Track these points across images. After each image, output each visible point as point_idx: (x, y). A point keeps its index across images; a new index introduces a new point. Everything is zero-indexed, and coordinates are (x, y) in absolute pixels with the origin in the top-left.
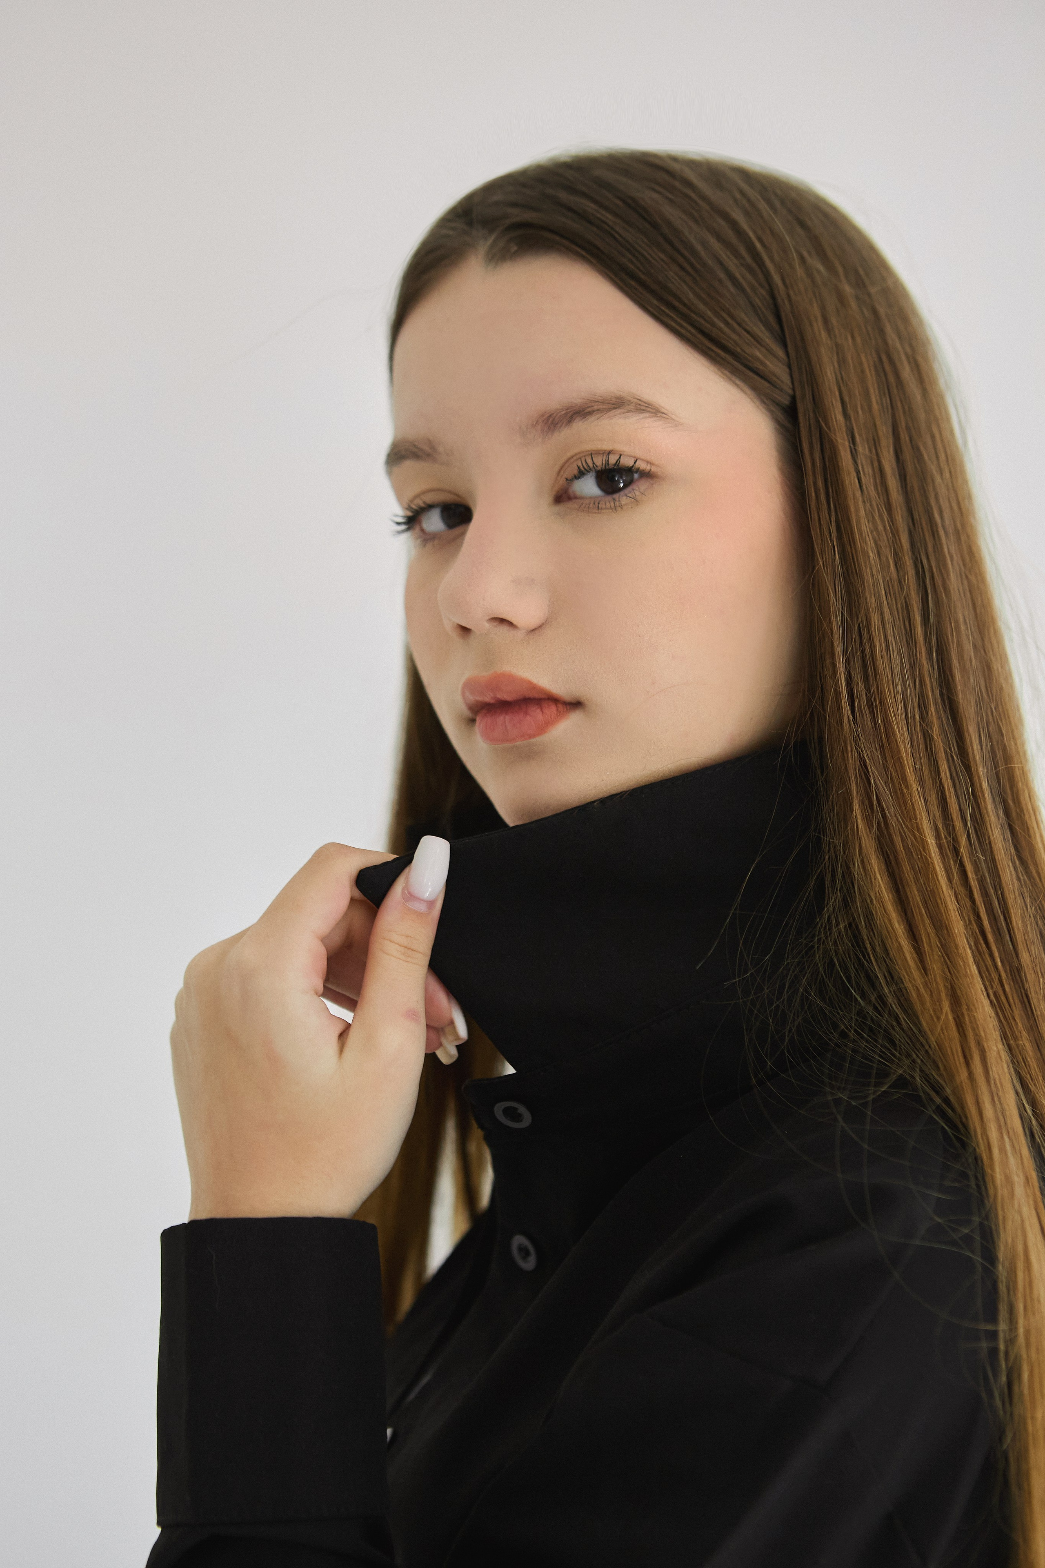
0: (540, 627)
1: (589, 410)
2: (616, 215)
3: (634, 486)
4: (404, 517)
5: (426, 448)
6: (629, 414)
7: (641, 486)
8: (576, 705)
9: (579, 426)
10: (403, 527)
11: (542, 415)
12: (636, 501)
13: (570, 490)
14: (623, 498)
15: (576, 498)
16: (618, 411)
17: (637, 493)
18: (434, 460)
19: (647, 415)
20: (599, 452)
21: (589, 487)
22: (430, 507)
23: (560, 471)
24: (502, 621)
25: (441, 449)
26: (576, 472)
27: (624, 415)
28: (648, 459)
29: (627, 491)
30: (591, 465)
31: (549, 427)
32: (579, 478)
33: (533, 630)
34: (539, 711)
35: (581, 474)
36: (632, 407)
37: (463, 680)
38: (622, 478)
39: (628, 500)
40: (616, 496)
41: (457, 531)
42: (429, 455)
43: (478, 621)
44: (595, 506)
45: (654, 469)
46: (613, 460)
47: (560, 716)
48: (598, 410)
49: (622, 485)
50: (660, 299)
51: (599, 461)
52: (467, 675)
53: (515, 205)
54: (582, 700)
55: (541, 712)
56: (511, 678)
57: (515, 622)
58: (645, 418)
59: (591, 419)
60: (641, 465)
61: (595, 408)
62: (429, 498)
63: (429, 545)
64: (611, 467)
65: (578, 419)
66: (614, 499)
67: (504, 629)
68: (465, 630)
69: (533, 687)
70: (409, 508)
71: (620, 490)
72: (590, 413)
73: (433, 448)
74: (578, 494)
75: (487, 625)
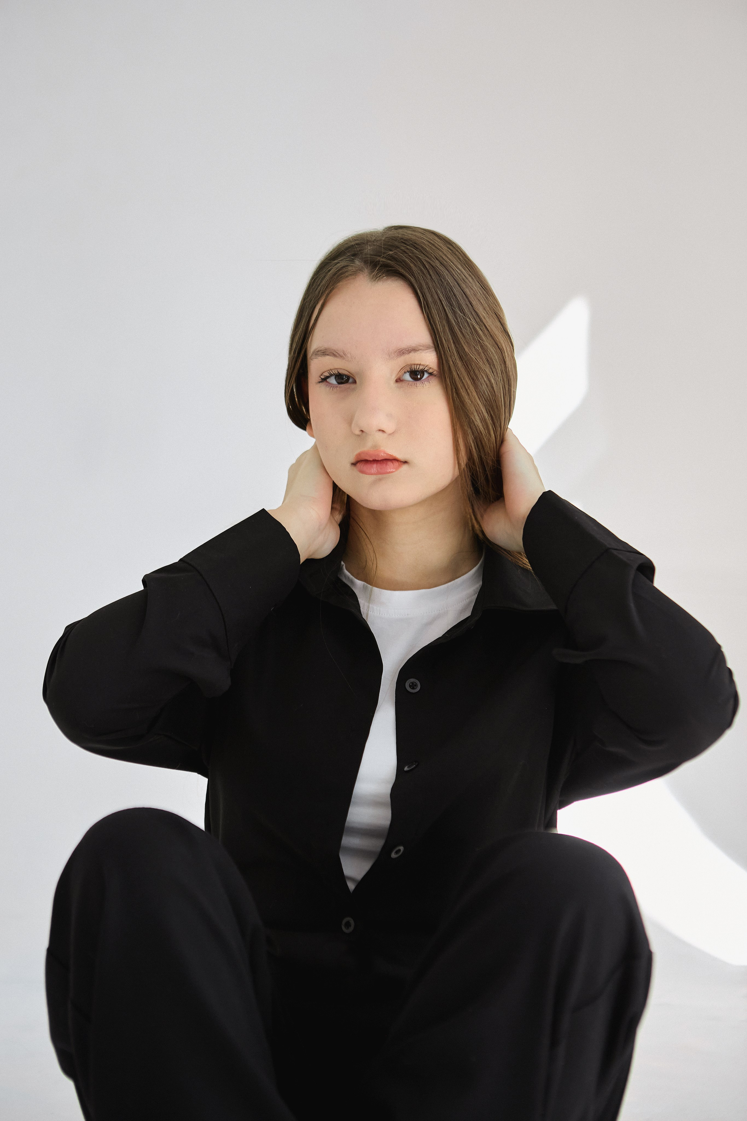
0: (393, 433)
9: (412, 354)
11: (398, 350)
13: (401, 378)
14: (418, 383)
15: (403, 381)
18: (344, 359)
22: (334, 374)
23: (400, 370)
24: (381, 430)
25: (349, 355)
26: (404, 371)
30: (410, 369)
31: (400, 354)
32: (406, 373)
33: (390, 434)
34: (392, 463)
38: (420, 374)
40: (416, 382)
44: (410, 385)
45: (435, 372)
48: (420, 349)
54: (408, 460)
55: (392, 465)
57: (385, 431)
60: (431, 370)
65: (412, 352)
66: (415, 384)
72: (417, 350)
73: (345, 354)
74: (404, 379)
75: (376, 432)
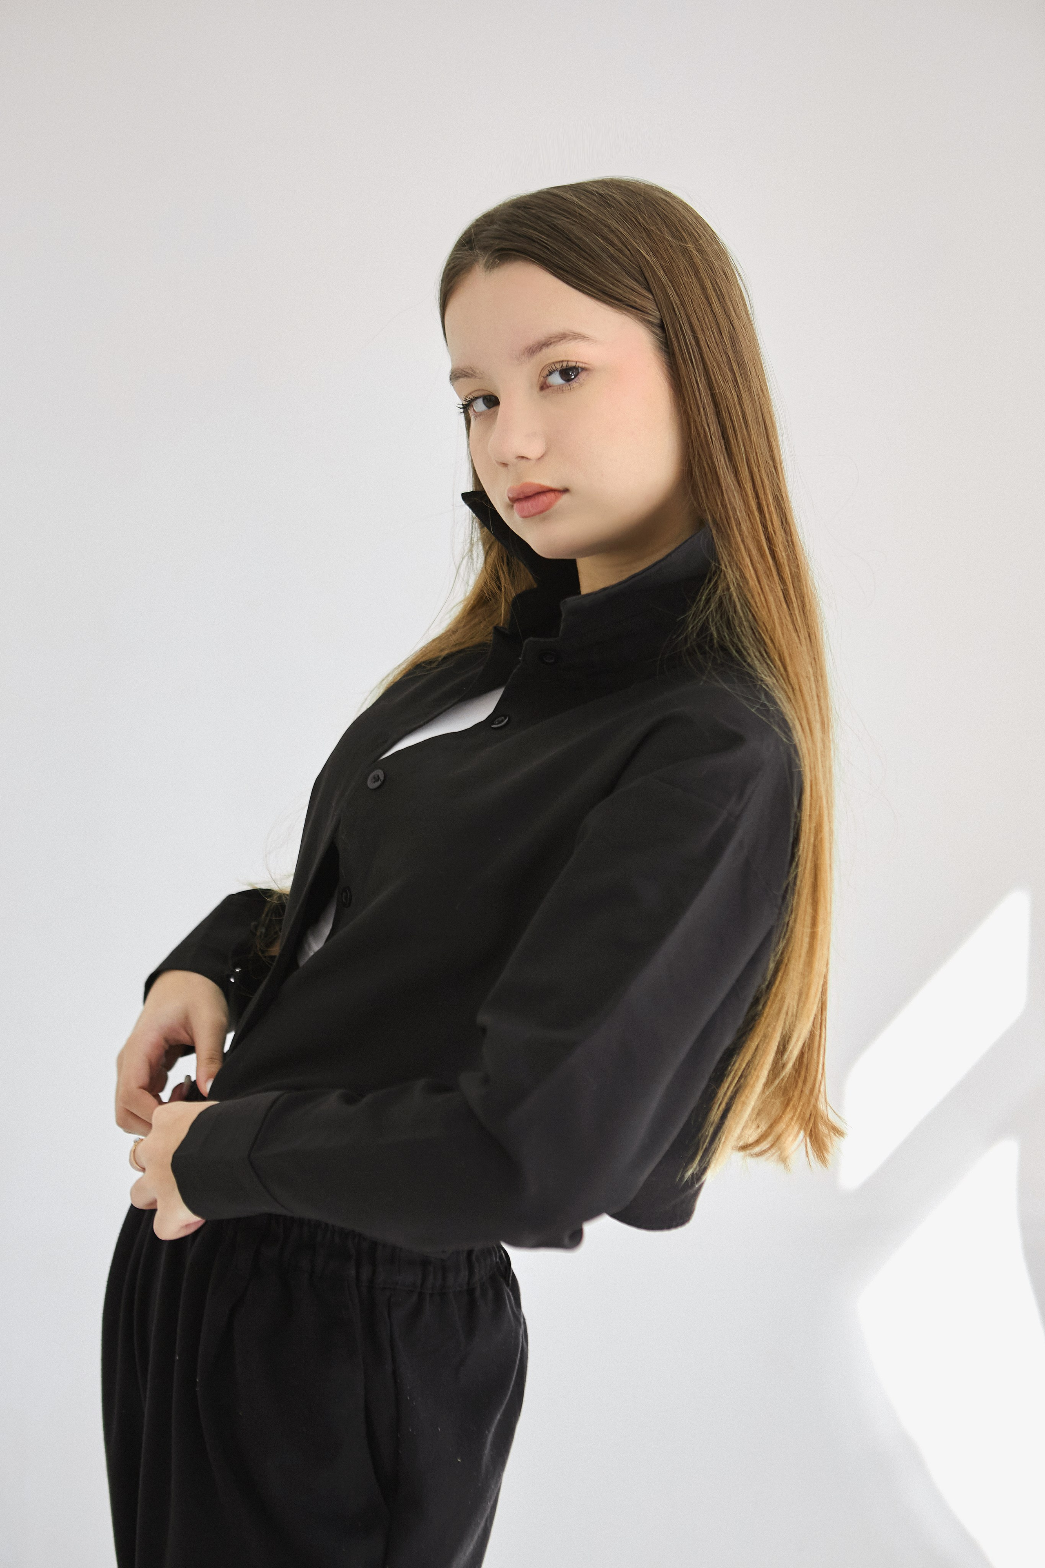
0: (542, 457)
1: (549, 342)
2: (548, 236)
3: (579, 376)
4: (463, 405)
5: (470, 372)
6: (570, 341)
7: (583, 376)
8: (566, 491)
9: (546, 351)
10: (462, 410)
11: (526, 349)
12: (581, 385)
13: (547, 382)
14: (574, 384)
15: (550, 386)
16: (564, 341)
17: (581, 380)
18: (474, 376)
19: (579, 340)
20: (558, 362)
21: (556, 379)
22: (477, 398)
23: (540, 374)
24: (523, 457)
25: (477, 371)
26: (548, 373)
27: (567, 342)
28: (584, 361)
29: (575, 379)
30: (555, 369)
31: (531, 354)
32: (550, 375)
33: (539, 459)
34: (546, 497)
35: (550, 373)
36: (571, 337)
37: (507, 488)
38: (573, 373)
39: (577, 384)
40: (570, 383)
41: (492, 409)
42: (472, 375)
43: (510, 458)
44: (561, 389)
45: (586, 366)
46: (565, 364)
47: (557, 498)
48: (554, 342)
49: (573, 377)
50: (577, 278)
51: (558, 366)
52: (509, 486)
53: (496, 238)
54: (569, 488)
55: (548, 498)
56: (531, 484)
57: (529, 457)
58: (579, 342)
59: (552, 346)
60: (581, 365)
61: (552, 341)
62: (476, 394)
63: (478, 419)
64: (564, 368)
65: (544, 348)
66: (570, 385)
67: (523, 461)
68: (505, 465)
69: (543, 487)
70: (466, 400)
71: (573, 379)
72: (550, 344)
73: (473, 371)
74: (551, 384)
75: (515, 461)
